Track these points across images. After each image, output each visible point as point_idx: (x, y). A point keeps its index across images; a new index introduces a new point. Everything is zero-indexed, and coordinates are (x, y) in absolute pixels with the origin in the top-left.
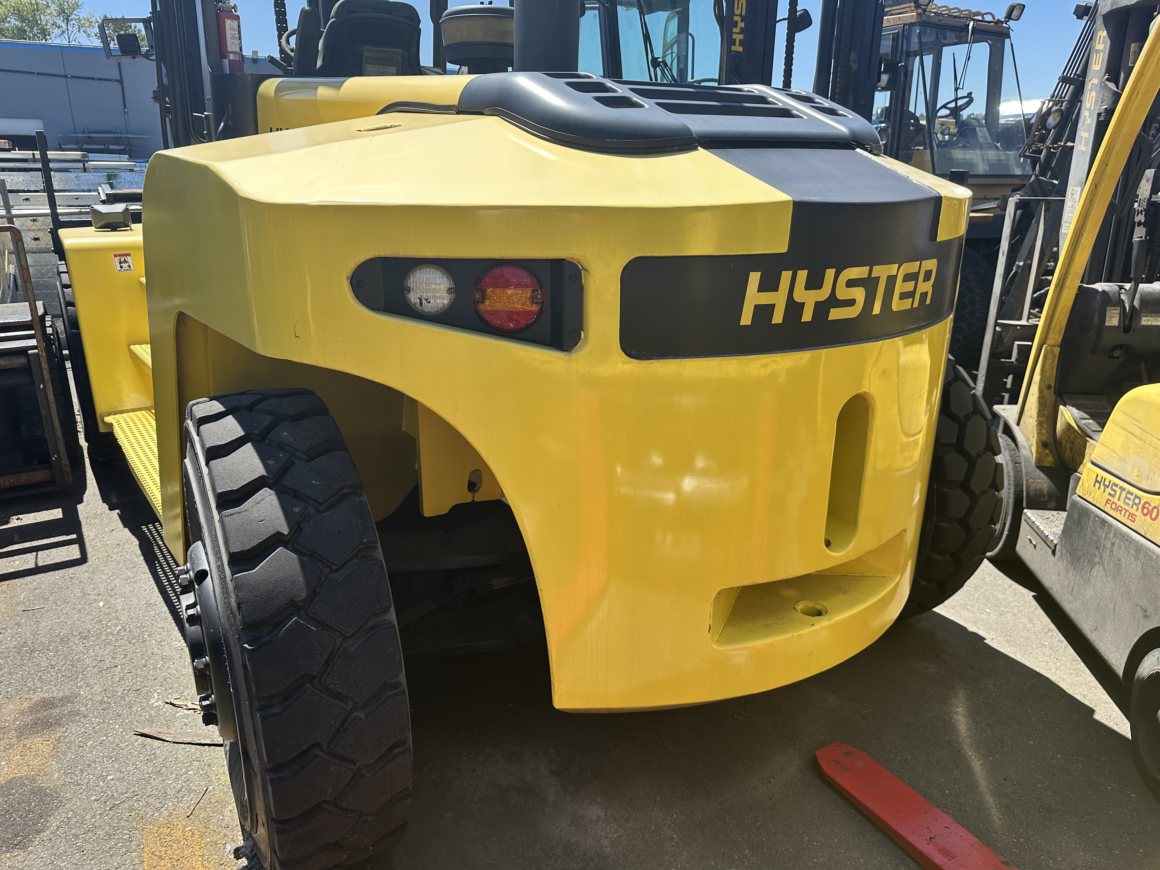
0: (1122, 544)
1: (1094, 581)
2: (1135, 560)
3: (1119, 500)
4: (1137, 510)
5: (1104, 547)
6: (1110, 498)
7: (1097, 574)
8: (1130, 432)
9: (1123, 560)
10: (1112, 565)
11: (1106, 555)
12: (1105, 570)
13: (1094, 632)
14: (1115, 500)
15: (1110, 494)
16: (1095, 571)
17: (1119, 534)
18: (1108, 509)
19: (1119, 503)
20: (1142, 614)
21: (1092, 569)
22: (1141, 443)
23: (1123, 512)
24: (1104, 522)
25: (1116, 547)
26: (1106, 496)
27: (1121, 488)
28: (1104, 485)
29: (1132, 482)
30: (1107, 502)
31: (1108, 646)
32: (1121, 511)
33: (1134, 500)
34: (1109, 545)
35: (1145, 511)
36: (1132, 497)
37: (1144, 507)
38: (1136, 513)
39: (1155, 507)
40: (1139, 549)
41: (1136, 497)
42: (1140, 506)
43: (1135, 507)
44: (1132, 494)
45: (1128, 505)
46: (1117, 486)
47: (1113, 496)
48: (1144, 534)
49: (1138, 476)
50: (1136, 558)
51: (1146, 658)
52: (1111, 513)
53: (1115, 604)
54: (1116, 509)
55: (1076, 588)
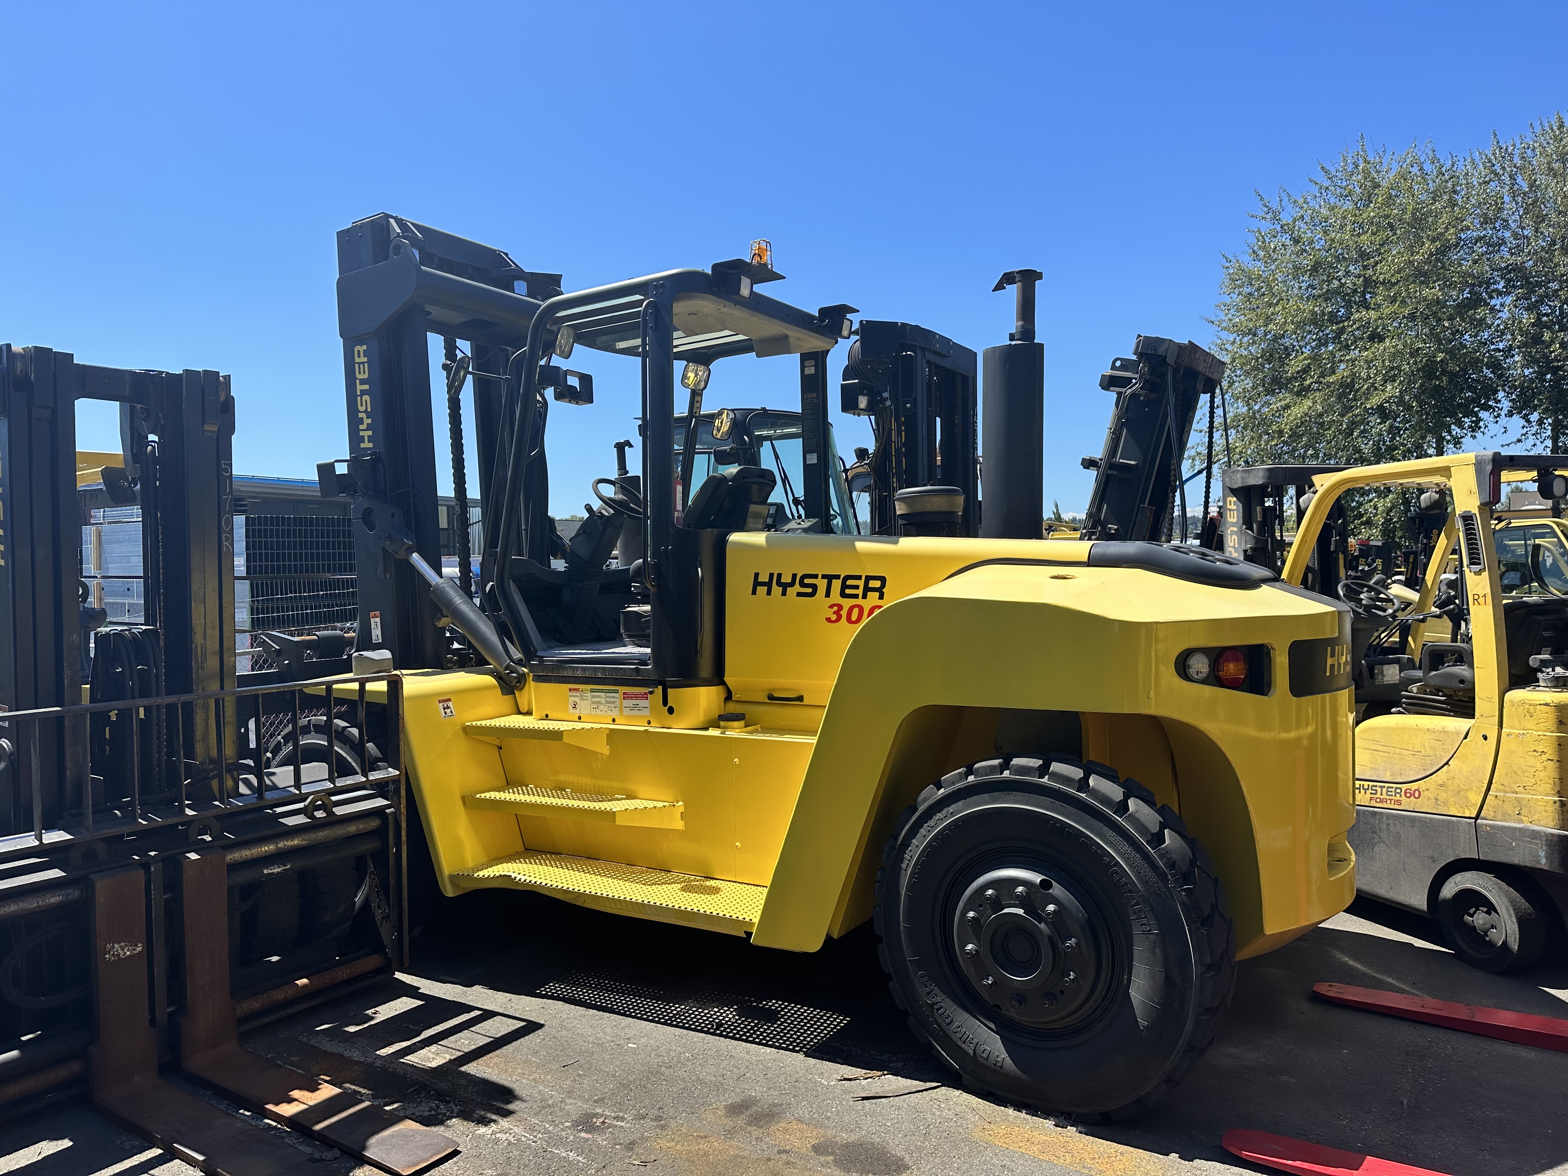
0: (1397, 821)
1: (1378, 856)
2: (1412, 828)
3: (1381, 794)
4: (1401, 796)
5: (1380, 829)
6: (1373, 796)
7: (1380, 850)
8: (1373, 750)
9: (1402, 832)
10: (1392, 839)
11: (1384, 835)
12: (1387, 845)
13: (1390, 891)
14: (1378, 795)
15: (1371, 793)
16: (1376, 849)
17: (1389, 816)
18: (1373, 803)
19: (1382, 797)
20: (1430, 860)
21: (1373, 849)
22: (1386, 754)
23: (1389, 801)
24: (1374, 813)
25: (1392, 825)
26: (1368, 796)
27: (1380, 787)
28: (1363, 789)
29: (1388, 780)
30: (1371, 800)
31: (1407, 895)
32: (1386, 802)
33: (1395, 791)
34: (1384, 826)
35: (1408, 795)
36: (1393, 790)
37: (1406, 793)
38: (1400, 799)
39: (1416, 790)
40: (1412, 820)
41: (1396, 788)
42: (1403, 793)
43: (1398, 795)
44: (1392, 788)
45: (1392, 795)
46: (1376, 786)
47: (1376, 794)
48: (1412, 810)
49: (1392, 776)
50: (1412, 827)
51: (1444, 887)
52: (1378, 805)
53: (1404, 863)
54: (1382, 801)
55: (1361, 867)
